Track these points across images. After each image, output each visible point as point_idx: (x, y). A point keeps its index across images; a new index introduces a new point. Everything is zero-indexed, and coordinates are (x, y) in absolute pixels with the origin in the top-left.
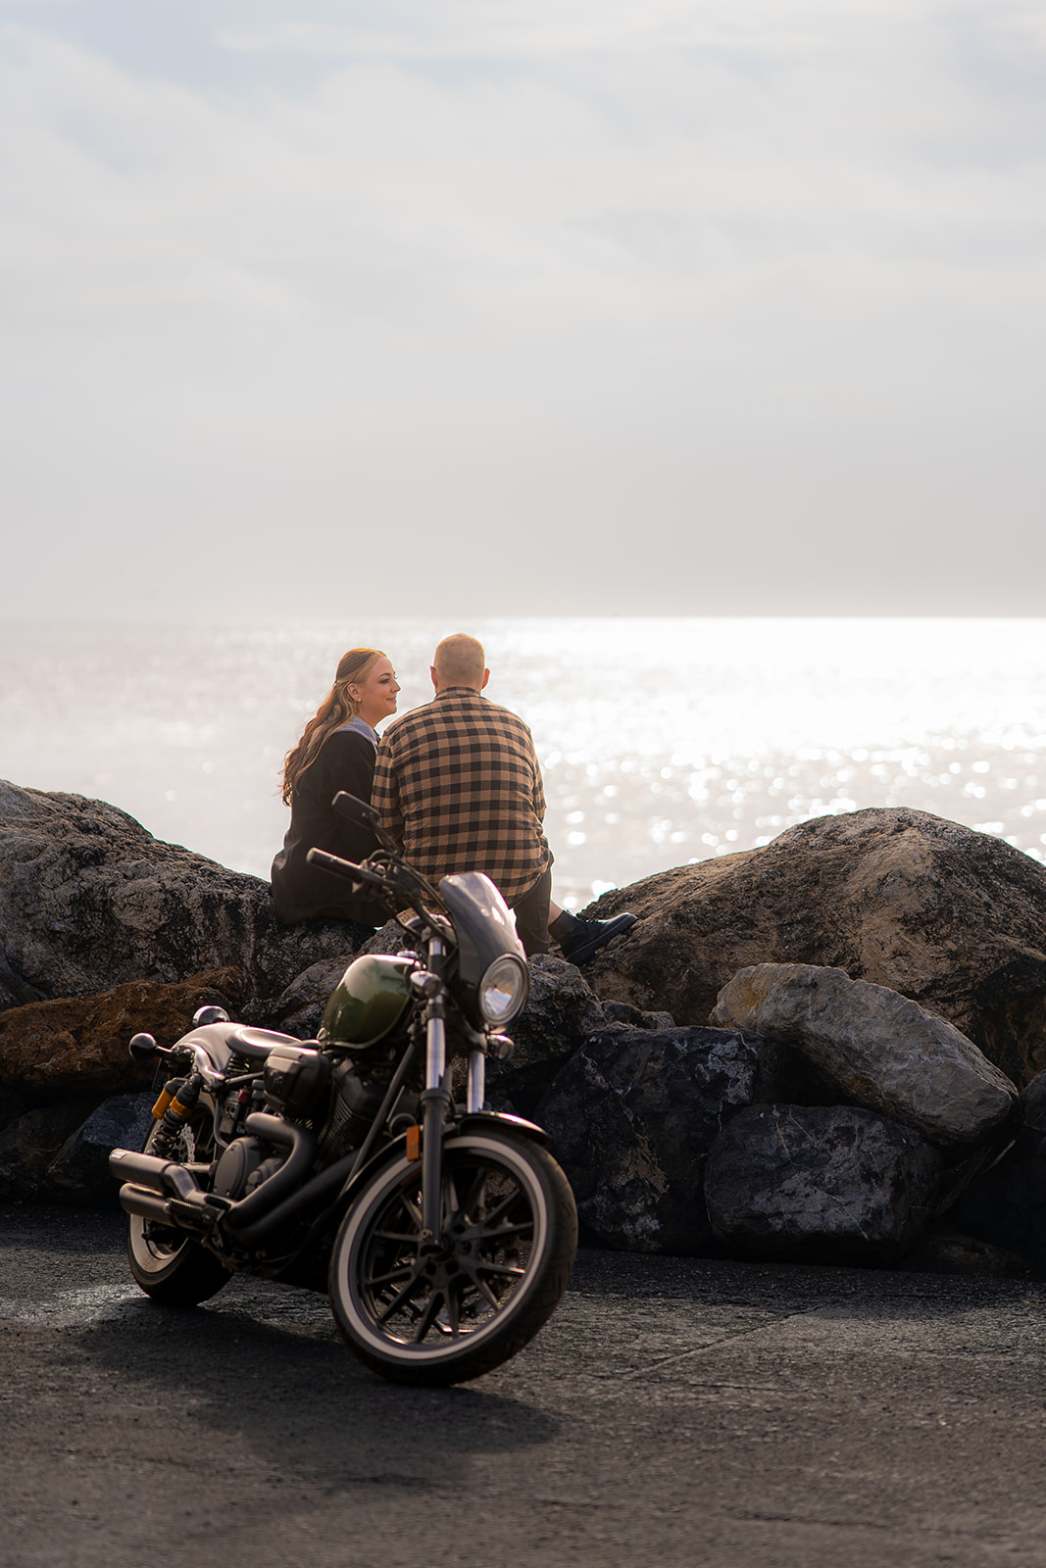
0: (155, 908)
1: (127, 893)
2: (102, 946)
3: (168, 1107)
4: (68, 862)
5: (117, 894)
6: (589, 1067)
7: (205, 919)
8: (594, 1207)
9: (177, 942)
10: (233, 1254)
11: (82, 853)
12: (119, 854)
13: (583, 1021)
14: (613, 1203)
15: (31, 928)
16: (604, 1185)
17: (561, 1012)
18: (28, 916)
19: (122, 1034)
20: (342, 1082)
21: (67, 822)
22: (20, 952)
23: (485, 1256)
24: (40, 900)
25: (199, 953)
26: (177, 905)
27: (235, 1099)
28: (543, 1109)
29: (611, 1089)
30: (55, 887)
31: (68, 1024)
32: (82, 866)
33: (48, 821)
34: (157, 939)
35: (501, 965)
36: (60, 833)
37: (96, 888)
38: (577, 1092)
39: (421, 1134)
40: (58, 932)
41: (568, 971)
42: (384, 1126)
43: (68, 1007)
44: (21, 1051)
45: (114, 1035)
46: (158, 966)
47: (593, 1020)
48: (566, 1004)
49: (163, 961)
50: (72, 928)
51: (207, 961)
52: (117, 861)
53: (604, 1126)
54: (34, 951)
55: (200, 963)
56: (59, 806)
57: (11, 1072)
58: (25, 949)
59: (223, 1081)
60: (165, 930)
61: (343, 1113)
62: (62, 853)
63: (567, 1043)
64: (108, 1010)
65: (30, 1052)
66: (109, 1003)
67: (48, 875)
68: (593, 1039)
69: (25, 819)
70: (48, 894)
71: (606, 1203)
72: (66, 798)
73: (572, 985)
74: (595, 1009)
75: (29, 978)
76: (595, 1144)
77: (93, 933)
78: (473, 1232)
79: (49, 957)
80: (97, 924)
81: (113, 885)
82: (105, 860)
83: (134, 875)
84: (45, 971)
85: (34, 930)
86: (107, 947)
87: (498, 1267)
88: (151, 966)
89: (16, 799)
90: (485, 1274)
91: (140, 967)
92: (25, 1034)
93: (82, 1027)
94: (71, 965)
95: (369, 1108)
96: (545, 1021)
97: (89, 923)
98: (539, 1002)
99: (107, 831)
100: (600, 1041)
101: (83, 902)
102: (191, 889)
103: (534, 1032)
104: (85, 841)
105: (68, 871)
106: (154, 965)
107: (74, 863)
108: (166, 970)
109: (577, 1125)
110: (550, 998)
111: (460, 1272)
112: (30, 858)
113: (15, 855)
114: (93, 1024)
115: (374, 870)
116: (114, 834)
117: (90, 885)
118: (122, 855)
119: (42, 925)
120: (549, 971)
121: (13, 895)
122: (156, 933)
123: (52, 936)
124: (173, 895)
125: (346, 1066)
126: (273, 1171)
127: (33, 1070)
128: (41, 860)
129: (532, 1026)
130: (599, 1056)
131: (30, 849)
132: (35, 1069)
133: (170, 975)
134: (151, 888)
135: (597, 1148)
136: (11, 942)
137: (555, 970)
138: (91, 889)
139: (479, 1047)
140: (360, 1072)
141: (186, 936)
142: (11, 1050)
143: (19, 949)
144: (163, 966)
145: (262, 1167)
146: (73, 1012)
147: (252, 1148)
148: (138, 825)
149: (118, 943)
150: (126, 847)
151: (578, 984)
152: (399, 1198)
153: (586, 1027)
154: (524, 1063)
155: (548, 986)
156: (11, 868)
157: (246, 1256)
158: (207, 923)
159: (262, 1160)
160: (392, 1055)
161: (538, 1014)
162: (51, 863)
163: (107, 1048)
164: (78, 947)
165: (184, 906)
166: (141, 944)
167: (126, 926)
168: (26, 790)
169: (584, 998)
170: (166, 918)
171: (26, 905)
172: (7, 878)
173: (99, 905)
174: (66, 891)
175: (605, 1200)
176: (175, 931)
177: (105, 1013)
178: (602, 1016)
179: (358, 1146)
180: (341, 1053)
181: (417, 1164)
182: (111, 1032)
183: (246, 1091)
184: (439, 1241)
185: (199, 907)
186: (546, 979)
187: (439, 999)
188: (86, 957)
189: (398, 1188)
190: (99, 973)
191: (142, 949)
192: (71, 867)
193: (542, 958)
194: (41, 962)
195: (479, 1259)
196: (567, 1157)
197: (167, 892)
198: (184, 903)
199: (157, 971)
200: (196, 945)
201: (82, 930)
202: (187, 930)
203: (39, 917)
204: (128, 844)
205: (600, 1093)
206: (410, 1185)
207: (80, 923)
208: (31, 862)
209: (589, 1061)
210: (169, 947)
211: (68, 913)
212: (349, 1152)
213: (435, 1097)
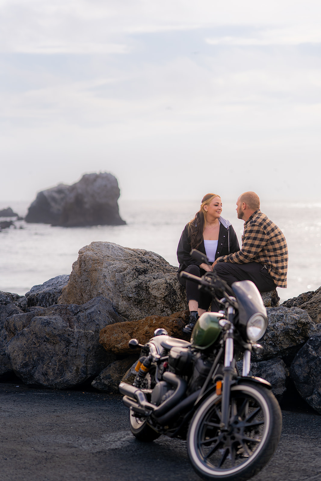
0: (163, 289)
1: (154, 284)
2: (146, 302)
3: (140, 367)
4: (135, 273)
5: (150, 284)
6: (310, 348)
7: (180, 293)
8: (312, 399)
9: (171, 301)
10: (157, 427)
11: (139, 270)
12: (153, 270)
13: (309, 331)
14: (319, 398)
15: (121, 296)
16: (316, 391)
17: (300, 328)
18: (121, 292)
19: (146, 334)
20: (196, 362)
21: (137, 259)
22: (118, 304)
23: (246, 434)
24: (125, 286)
25: (178, 305)
26: (171, 288)
27: (162, 366)
28: (294, 363)
29: (318, 357)
30: (130, 282)
31: (129, 330)
32: (139, 275)
33: (131, 259)
34: (164, 300)
35: (256, 317)
36: (134, 263)
37: (144, 282)
38: (306, 358)
39: (222, 384)
40: (131, 297)
41: (303, 313)
42: (211, 380)
43: (129, 324)
44: (111, 340)
45: (143, 335)
46: (164, 309)
47: (312, 331)
48: (302, 325)
49: (166, 308)
50: (135, 296)
51: (181, 308)
52: (152, 273)
53: (316, 370)
54: (123, 304)
55: (179, 308)
56: (135, 254)
57: (108, 347)
58: (119, 303)
59: (159, 359)
60: (167, 297)
61: (196, 374)
62: (133, 270)
63: (303, 339)
64: (142, 326)
65: (114, 341)
66: (143, 323)
67: (127, 278)
68: (312, 338)
69: (123, 258)
70: (127, 284)
71: (316, 398)
72: (139, 251)
73: (305, 318)
74: (313, 327)
75: (121, 313)
76: (313, 376)
77: (143, 298)
78: (242, 424)
79: (128, 306)
80: (144, 295)
81: (149, 281)
82: (148, 272)
83: (157, 278)
84: (126, 311)
85: (123, 297)
86: (148, 302)
87: (251, 438)
88: (162, 309)
89: (120, 251)
90: (246, 441)
91: (159, 310)
92: (113, 334)
93: (133, 332)
94: (135, 309)
95: (206, 372)
96: (295, 332)
97: (141, 294)
98: (292, 325)
99: (151, 262)
100: (314, 339)
101: (139, 287)
102: (176, 282)
103: (291, 335)
104: (141, 266)
105: (135, 276)
106: (163, 309)
107: (137, 273)
108: (168, 311)
109: (306, 369)
110: (296, 323)
111: (236, 440)
112: (121, 272)
113: (116, 271)
114: (137, 331)
115: (206, 280)
116: (153, 263)
117: (142, 281)
118: (154, 271)
119: (125, 295)
120: (297, 313)
121: (115, 284)
122: (164, 298)
123: (129, 298)
124: (170, 285)
125: (199, 355)
126: (171, 395)
127: (114, 347)
128: (125, 272)
129: (290, 333)
130: (314, 345)
131: (122, 269)
132: (115, 347)
133: (169, 313)
134: (162, 282)
135: (313, 378)
136: (115, 301)
137: (299, 313)
138: (142, 283)
139: (248, 349)
140: (204, 359)
141: (174, 299)
142: (107, 340)
143: (117, 303)
144: (166, 309)
145: (167, 394)
146: (130, 326)
147: (164, 386)
148: (164, 260)
149: (151, 301)
150: (156, 268)
151: (307, 318)
152: (214, 410)
153: (310, 333)
154: (287, 346)
155: (295, 319)
156: (115, 275)
157: (161, 428)
158: (181, 294)
159: (168, 390)
160: (215, 352)
161: (292, 329)
162: (129, 273)
163: (140, 340)
164: (138, 303)
165: (173, 289)
166: (159, 302)
167: (153, 296)
168: (125, 248)
169: (309, 323)
170: (167, 293)
171: (120, 288)
172: (114, 278)
173: (144, 288)
174: (133, 283)
175: (316, 396)
176: (170, 297)
177: (141, 327)
178: (315, 330)
179: (202, 387)
180: (197, 351)
181: (221, 397)
182: (142, 334)
183: (167, 363)
184: (228, 428)
185: (178, 289)
186: (295, 317)
187: (231, 331)
188: (141, 306)
189: (214, 405)
190: (145, 312)
191: (159, 304)
192: (135, 275)
193: (294, 308)
194: (125, 308)
195: (243, 435)
196: (303, 381)
197: (167, 284)
198: (174, 288)
199: (164, 311)
200: (177, 302)
201: (139, 297)
202: (174, 297)
203: (124, 292)
204: (157, 267)
205: (314, 358)
206: (218, 405)
207: (138, 294)
208: (122, 273)
209: (310, 346)
210: (168, 303)
211: (134, 290)
212: (199, 389)
213: (228, 370)
